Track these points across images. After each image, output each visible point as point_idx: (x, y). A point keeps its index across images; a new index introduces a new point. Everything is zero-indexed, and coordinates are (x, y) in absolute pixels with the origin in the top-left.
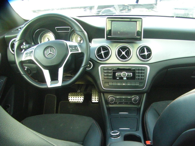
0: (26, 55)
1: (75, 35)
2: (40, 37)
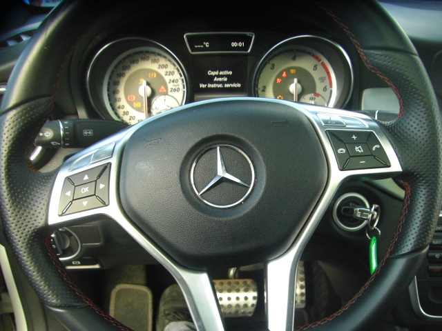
0: (69, 194)
1: (273, 68)
2: (110, 78)
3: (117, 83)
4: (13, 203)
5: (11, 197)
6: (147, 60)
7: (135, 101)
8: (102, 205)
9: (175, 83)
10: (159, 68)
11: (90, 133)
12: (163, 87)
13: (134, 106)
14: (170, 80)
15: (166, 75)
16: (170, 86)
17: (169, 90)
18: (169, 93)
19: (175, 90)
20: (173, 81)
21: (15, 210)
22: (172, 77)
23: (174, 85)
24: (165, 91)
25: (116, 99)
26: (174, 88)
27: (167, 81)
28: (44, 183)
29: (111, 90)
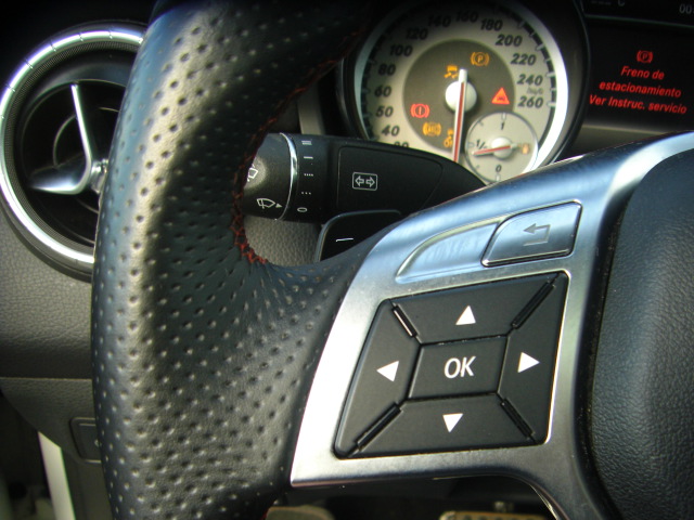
2: (372, 56)
3: (388, 70)
4: (159, 377)
5: (156, 350)
6: (474, 21)
7: (427, 120)
8: (519, 437)
9: (533, 86)
10: (499, 43)
11: (370, 182)
12: (502, 92)
13: (425, 132)
14: (523, 76)
15: (514, 62)
16: (521, 91)
17: (518, 100)
18: (517, 109)
19: (531, 103)
20: (530, 80)
21: (162, 403)
22: (528, 70)
23: (530, 91)
24: (507, 102)
25: (380, 109)
26: (529, 96)
27: (516, 78)
28: (290, 311)
29: (373, 85)
